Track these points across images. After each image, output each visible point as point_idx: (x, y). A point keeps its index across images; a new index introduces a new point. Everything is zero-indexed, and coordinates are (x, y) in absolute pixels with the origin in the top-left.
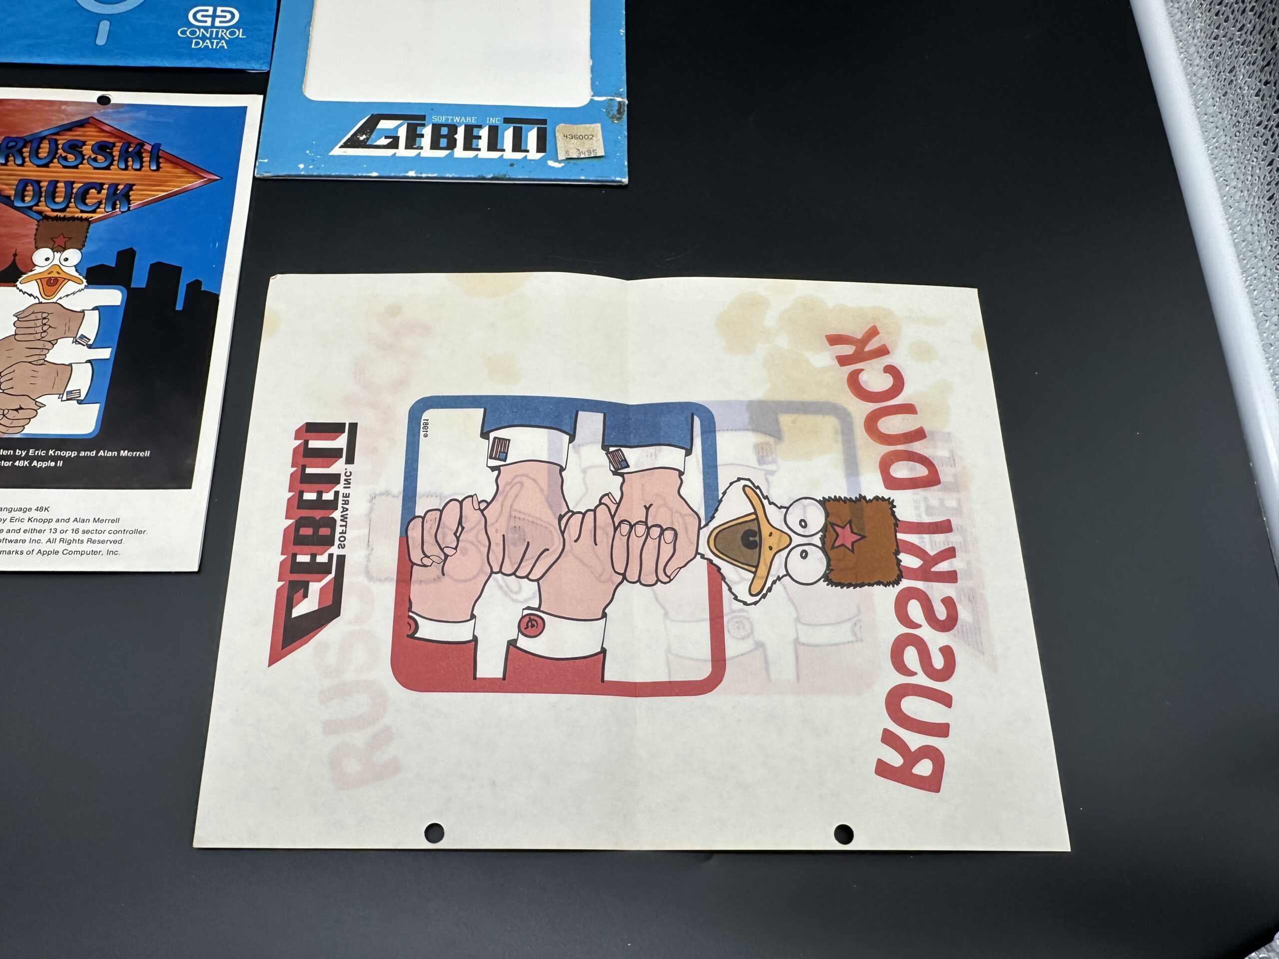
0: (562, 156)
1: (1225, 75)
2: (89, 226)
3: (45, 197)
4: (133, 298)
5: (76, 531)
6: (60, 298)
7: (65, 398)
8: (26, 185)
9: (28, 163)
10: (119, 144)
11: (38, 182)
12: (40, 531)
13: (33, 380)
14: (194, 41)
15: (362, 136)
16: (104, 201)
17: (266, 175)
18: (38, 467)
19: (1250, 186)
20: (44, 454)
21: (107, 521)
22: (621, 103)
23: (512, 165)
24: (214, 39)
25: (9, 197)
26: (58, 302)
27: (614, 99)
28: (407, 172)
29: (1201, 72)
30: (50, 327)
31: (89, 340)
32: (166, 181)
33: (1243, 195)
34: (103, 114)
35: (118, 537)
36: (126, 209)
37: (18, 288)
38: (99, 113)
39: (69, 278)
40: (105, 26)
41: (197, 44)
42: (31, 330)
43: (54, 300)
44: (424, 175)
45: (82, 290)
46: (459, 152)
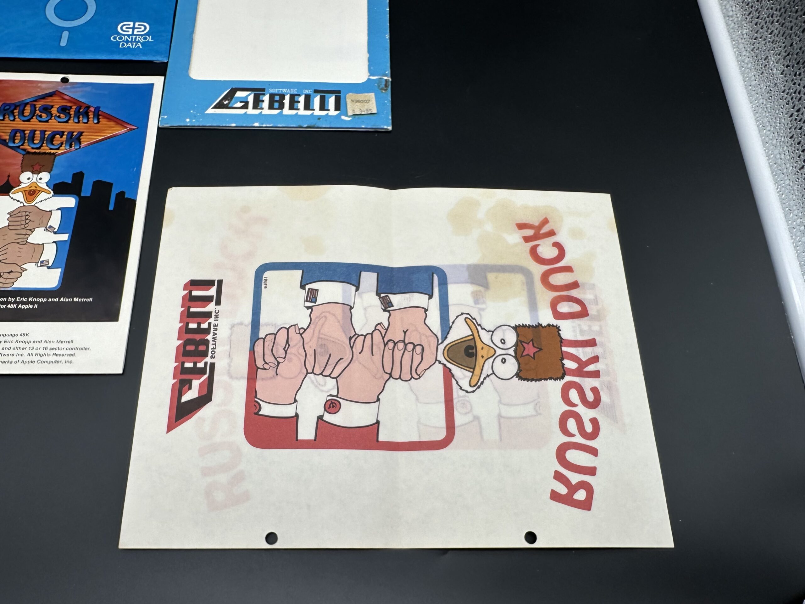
0: (350, 113)
1: (762, 62)
2: (55, 158)
3: (28, 140)
4: (82, 202)
5: (46, 349)
6: (37, 203)
7: (39, 265)
8: (16, 133)
9: (17, 119)
10: (74, 107)
11: (24, 131)
12: (23, 349)
13: (19, 254)
14: (121, 43)
15: (225, 101)
16: (64, 143)
17: (166, 126)
18: (22, 308)
19: (779, 130)
20: (26, 301)
21: (65, 342)
22: (387, 81)
23: (319, 119)
24: (134, 42)
25: (5, 140)
26: (35, 205)
27: (383, 78)
28: (254, 124)
29: (747, 60)
30: (30, 221)
31: (55, 229)
32: (104, 130)
33: (775, 136)
34: (64, 89)
35: (72, 352)
36: (78, 147)
37: (10, 197)
38: (62, 88)
39: (42, 190)
40: (66, 34)
41: (123, 45)
42: (19, 223)
43: (33, 204)
44: (264, 125)
45: (50, 197)
46: (286, 111)
